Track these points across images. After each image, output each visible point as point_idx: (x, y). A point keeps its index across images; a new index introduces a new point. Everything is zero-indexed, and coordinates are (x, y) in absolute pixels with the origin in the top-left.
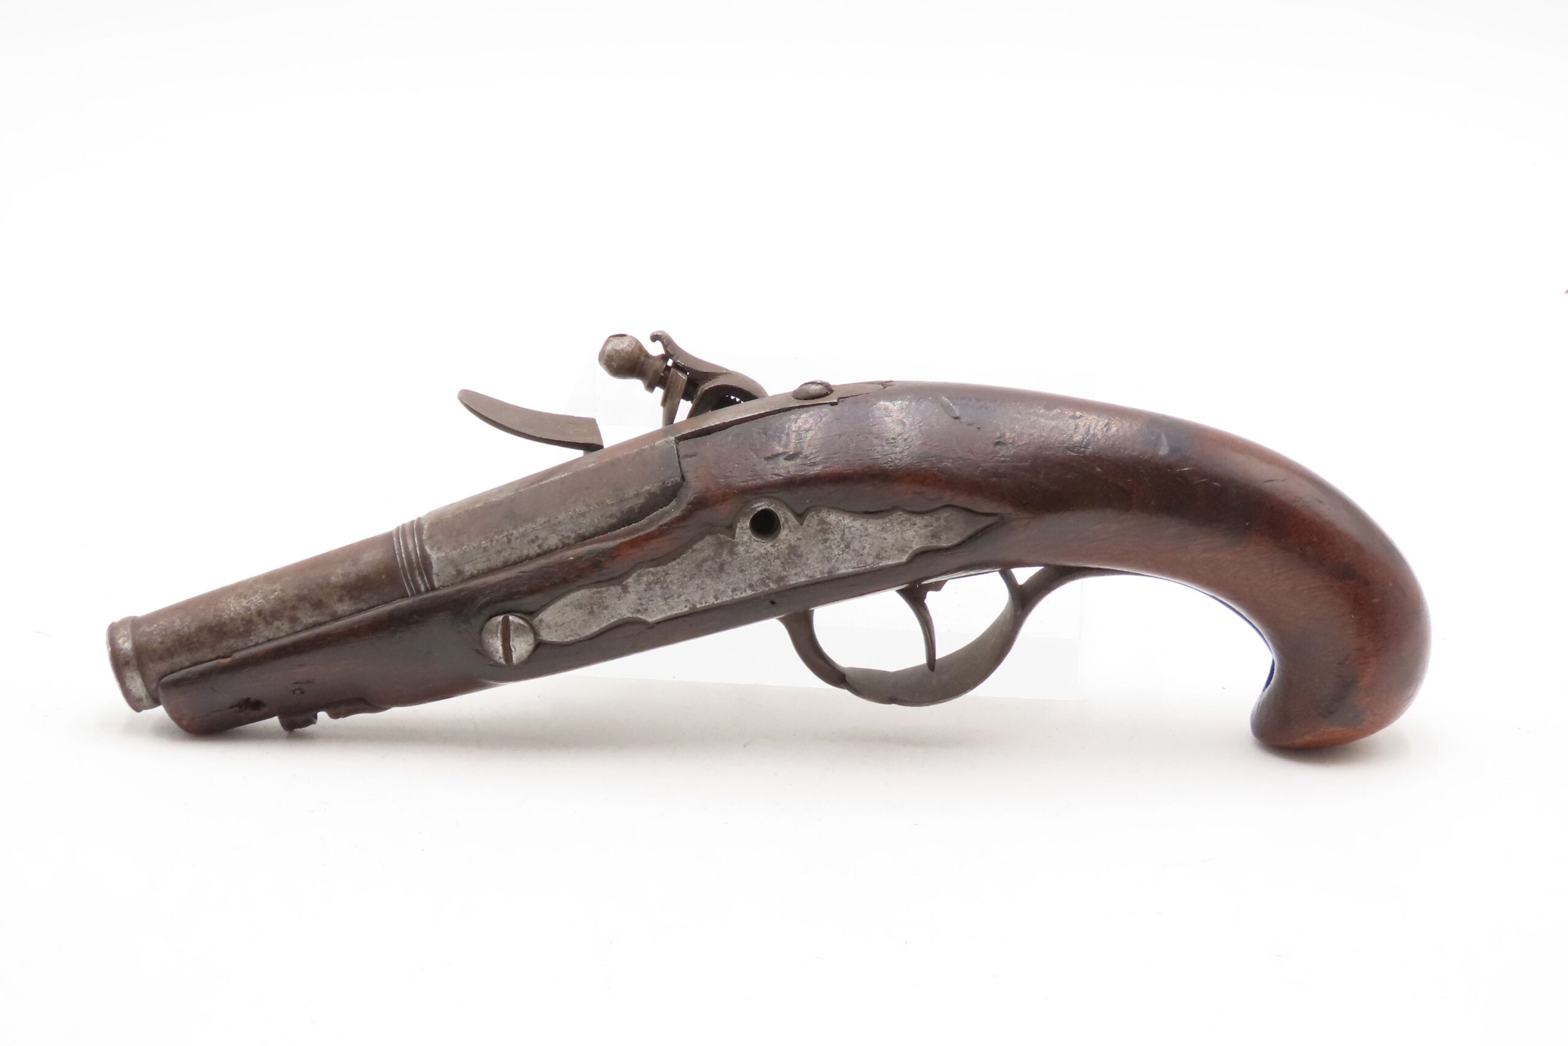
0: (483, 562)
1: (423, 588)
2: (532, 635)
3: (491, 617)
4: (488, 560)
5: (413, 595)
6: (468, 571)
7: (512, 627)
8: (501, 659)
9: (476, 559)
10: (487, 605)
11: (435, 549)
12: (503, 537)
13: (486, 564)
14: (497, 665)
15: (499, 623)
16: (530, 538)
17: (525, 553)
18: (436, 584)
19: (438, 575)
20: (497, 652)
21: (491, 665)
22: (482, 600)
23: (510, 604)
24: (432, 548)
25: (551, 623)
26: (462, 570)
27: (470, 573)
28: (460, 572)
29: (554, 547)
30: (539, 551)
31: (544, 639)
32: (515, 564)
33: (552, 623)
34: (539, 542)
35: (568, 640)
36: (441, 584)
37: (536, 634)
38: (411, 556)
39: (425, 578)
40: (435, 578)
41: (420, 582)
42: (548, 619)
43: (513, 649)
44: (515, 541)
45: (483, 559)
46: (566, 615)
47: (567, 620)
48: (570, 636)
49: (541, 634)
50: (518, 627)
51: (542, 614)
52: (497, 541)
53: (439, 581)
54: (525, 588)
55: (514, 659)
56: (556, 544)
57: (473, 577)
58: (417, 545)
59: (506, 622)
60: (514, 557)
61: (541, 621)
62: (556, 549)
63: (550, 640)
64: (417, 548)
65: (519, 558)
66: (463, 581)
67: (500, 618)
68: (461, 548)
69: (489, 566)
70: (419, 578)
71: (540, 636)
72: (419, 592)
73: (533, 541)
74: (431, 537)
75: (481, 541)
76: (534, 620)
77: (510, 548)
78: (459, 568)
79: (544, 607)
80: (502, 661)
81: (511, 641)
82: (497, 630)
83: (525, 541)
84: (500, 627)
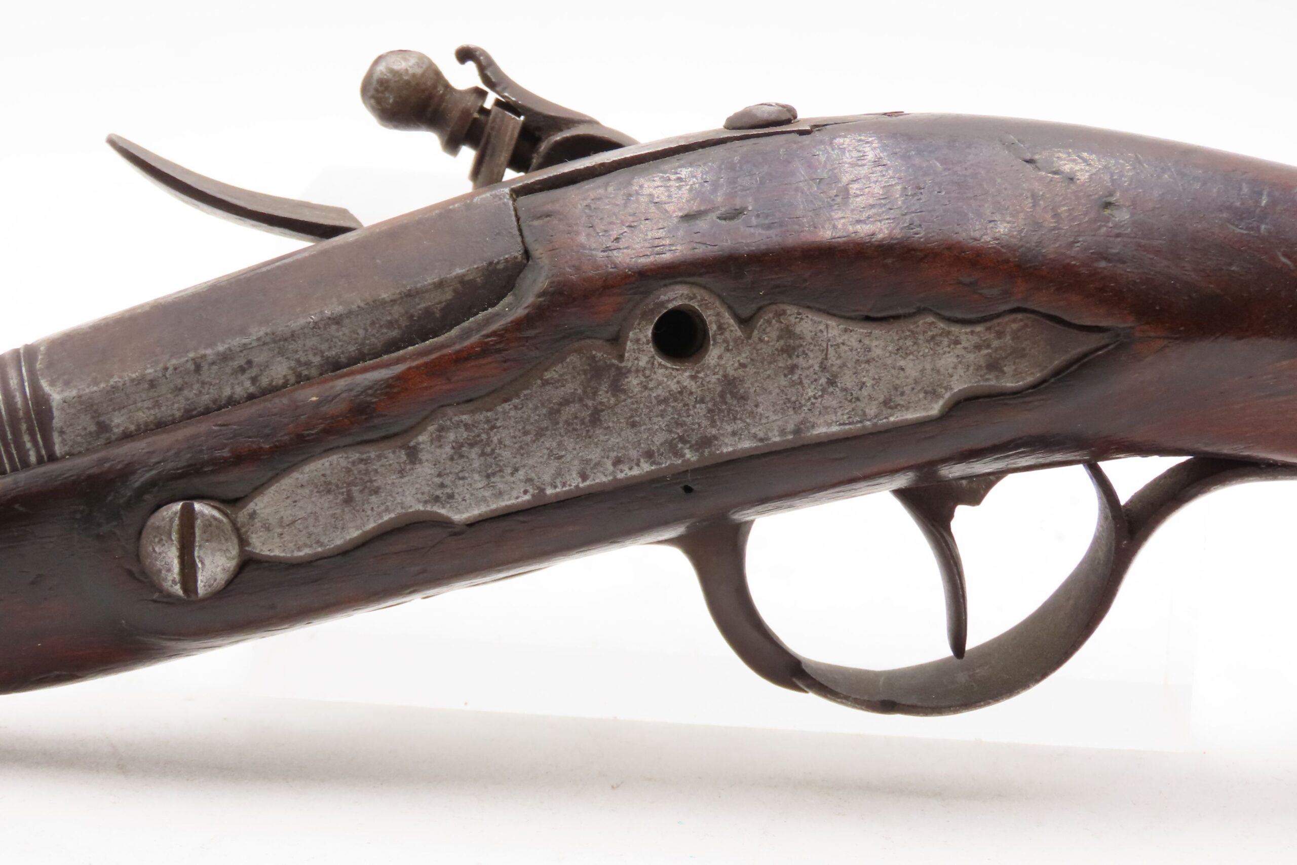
0: (148, 408)
1: (33, 458)
2: (235, 541)
3: (158, 507)
4: (157, 404)
5: (14, 469)
6: (118, 426)
7: (198, 522)
8: (176, 584)
9: (135, 403)
10: (152, 484)
11: (60, 384)
12: (187, 361)
13: (152, 412)
14: (169, 600)
15: (176, 513)
16: (236, 364)
17: (227, 392)
18: (58, 449)
19: (62, 432)
20: (169, 570)
21: (155, 601)
22: (143, 477)
23: (199, 484)
24: (52, 384)
25: (271, 521)
26: (107, 422)
27: (122, 428)
28: (103, 428)
29: (281, 382)
30: (252, 389)
31: (257, 552)
32: (207, 411)
33: (273, 521)
34: (254, 372)
35: (301, 554)
36: (67, 448)
37: (243, 542)
38: (14, 397)
39: (39, 436)
40: (56, 438)
41: (29, 445)
42: (268, 510)
43: (200, 565)
44: (209, 369)
45: (148, 404)
46: (299, 504)
47: (301, 514)
48: (305, 545)
49: (250, 541)
50: (209, 524)
51: (256, 500)
52: (175, 369)
53: (64, 442)
54: (226, 453)
55: (200, 584)
56: (285, 376)
57: (127, 436)
58: (26, 378)
59: (188, 517)
60: (205, 399)
61: (253, 515)
62: (285, 385)
63: (268, 553)
64: (26, 384)
65: (215, 401)
66: (109, 443)
67: (178, 506)
68: (108, 381)
69: (159, 415)
70: (26, 438)
71: (249, 544)
72: (26, 465)
73: (242, 370)
74: (50, 365)
75: (145, 368)
76: (240, 515)
77: (198, 382)
78: (102, 419)
79: (258, 489)
80: (178, 590)
81: (197, 548)
82: (171, 527)
83: (228, 370)
84: (177, 522)
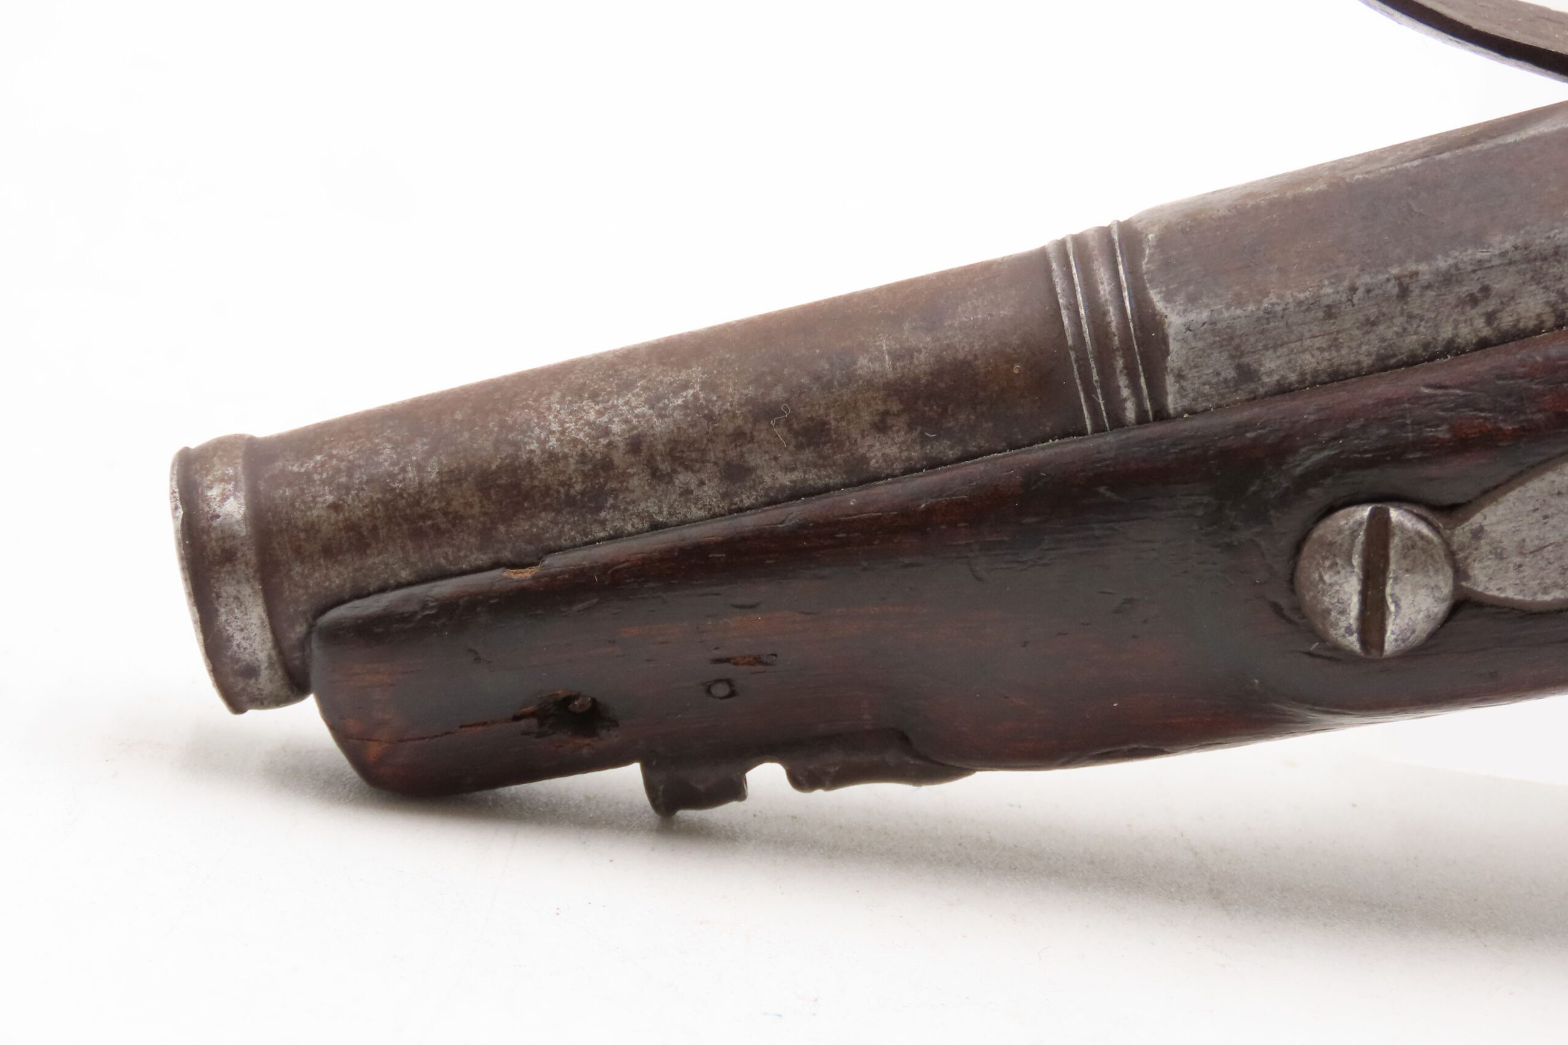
0: (1320, 349)
1: (1130, 413)
2: (1449, 572)
3: (1330, 510)
4: (1335, 345)
5: (1099, 429)
6: (1270, 374)
7: (1395, 542)
8: (1351, 634)
9: (1300, 339)
10: (1322, 472)
11: (1180, 299)
12: (1388, 280)
13: (1326, 355)
14: (1336, 654)
15: (1361, 524)
16: (1464, 290)
17: (1446, 332)
18: (1172, 403)
19: (1180, 377)
20: (1343, 612)
21: (1310, 654)
22: (1310, 459)
23: (1395, 477)
24: (1168, 298)
25: (1506, 543)
26: (1255, 366)
27: (1276, 377)
28: (1246, 374)
29: (1532, 324)
30: (1486, 332)
31: (1480, 589)
32: (1412, 362)
33: (1508, 544)
34: (1491, 305)
35: (1548, 598)
36: (1186, 402)
37: (1460, 573)
38: (1105, 314)
39: (1142, 380)
40: (1171, 385)
41: (1125, 393)
42: (1501, 528)
43: (1392, 608)
44: (1421, 295)
45: (1320, 342)
46: (1553, 521)
47: (1553, 537)
48: (1556, 585)
49: (1471, 573)
50: (1413, 544)
51: (1486, 511)
52: (1368, 291)
53: (1182, 390)
54: (1442, 433)
55: (1389, 637)
56: (1539, 316)
57: (1283, 390)
58: (1125, 285)
59: (1379, 528)
60: (1411, 342)
61: (1478, 534)
62: (1537, 330)
63: (1496, 593)
64: (1126, 294)
65: (1426, 346)
66: (1253, 399)
67: (1364, 512)
68: (1260, 302)
69: (1336, 362)
70: (1123, 381)
71: (1467, 577)
72: (1118, 422)
73: (1473, 300)
74: (1166, 265)
75: (1321, 287)
76: (1458, 531)
77: (1402, 314)
78: (1245, 360)
79: (1491, 492)
80: (1353, 642)
81: (1390, 582)
82: (1352, 545)
83: (1451, 299)
84: (1361, 537)
